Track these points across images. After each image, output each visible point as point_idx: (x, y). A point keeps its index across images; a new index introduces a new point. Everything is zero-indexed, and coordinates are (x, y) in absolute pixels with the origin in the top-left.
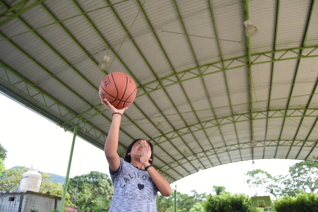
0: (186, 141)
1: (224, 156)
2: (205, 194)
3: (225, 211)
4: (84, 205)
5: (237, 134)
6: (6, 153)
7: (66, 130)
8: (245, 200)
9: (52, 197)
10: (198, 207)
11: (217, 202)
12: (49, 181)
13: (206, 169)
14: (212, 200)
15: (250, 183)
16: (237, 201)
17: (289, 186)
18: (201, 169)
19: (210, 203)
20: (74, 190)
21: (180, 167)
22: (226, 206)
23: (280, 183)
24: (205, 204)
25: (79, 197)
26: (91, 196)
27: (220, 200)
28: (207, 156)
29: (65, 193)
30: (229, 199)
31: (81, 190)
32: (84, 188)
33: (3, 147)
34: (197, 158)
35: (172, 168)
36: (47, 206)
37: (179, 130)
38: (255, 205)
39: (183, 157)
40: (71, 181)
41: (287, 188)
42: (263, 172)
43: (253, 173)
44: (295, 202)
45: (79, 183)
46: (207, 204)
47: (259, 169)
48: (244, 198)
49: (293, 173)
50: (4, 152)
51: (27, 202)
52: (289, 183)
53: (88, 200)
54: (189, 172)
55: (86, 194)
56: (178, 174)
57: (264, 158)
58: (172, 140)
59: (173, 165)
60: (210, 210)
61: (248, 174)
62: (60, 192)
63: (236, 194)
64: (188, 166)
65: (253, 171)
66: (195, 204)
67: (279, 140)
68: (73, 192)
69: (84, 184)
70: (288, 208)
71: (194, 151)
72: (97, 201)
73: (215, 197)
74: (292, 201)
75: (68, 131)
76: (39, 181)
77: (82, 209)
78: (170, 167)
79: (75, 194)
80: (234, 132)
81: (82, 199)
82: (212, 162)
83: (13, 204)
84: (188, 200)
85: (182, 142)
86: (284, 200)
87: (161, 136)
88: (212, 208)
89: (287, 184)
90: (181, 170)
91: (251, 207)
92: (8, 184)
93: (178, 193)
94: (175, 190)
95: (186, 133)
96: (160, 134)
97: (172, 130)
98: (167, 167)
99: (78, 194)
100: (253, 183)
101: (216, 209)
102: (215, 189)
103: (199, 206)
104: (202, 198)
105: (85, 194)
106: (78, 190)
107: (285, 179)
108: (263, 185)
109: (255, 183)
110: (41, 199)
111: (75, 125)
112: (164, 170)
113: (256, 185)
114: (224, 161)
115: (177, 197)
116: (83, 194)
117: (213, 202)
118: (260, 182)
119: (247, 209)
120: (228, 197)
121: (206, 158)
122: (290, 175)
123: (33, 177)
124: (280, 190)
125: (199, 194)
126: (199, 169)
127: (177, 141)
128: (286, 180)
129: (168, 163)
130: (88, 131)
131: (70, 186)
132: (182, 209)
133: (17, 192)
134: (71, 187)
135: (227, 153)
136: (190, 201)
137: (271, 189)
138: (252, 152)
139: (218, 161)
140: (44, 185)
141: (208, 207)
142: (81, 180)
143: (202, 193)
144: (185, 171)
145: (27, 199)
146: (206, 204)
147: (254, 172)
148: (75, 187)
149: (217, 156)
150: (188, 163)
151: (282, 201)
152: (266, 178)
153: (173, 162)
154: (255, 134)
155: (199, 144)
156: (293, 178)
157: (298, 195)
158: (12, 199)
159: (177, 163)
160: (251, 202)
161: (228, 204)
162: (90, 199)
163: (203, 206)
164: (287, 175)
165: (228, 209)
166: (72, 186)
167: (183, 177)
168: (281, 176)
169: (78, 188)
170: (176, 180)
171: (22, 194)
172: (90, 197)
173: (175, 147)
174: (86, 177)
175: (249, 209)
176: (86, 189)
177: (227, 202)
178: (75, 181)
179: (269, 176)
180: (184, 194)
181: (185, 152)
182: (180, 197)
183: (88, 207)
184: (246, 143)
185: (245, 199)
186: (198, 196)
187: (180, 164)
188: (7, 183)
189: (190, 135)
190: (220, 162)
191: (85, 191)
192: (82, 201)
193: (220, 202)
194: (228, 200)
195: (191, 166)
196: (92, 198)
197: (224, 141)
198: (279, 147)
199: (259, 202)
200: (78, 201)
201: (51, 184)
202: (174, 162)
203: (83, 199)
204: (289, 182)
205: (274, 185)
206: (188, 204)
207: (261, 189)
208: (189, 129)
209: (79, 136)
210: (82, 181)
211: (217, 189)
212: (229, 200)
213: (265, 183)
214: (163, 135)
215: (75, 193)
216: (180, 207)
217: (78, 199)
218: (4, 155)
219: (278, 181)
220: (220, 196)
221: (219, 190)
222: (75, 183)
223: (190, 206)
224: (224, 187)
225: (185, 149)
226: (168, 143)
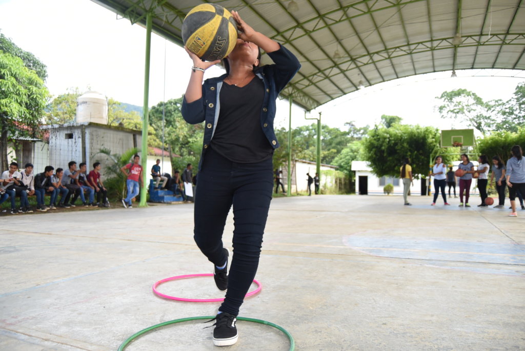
0: (339, 35)
1: (404, 62)
2: (368, 129)
3: (398, 151)
4: (178, 145)
5: (430, 21)
6: (45, 69)
7: (133, 21)
8: (431, 136)
9: (128, 130)
10: (354, 147)
11: (385, 138)
12: (120, 110)
13: (371, 85)
14: (378, 135)
15: (444, 112)
16: (418, 137)
17: (510, 119)
18: (363, 85)
19: (375, 140)
20: (160, 123)
21: (327, 81)
22: (399, 144)
23: (495, 112)
24: (366, 141)
25: (169, 134)
26: (187, 132)
27: (391, 136)
28: (374, 62)
29: (145, 127)
30: (405, 133)
31: (171, 124)
32: (174, 121)
33: (38, 59)
34: (358, 67)
35: (314, 84)
36: (123, 144)
37: (327, 16)
38: (447, 143)
39: (332, 64)
40: (154, 110)
41: (506, 121)
42: (469, 94)
43: (451, 95)
44: (514, 141)
45: (166, 113)
46: (370, 142)
47: (463, 89)
48: (430, 132)
49: (521, 97)
50: (41, 67)
51: (92, 139)
52: (512, 113)
53: (182, 139)
54: (342, 90)
55: (179, 128)
56: (322, 93)
57: (474, 67)
58: (313, 34)
59: (316, 79)
60: (374, 150)
61: (442, 97)
62: (140, 124)
63: (419, 126)
64: (340, 79)
65: (453, 92)
66: (351, 143)
67: (508, 33)
68: (158, 126)
69: (175, 115)
70: (501, 149)
71: (353, 53)
72: (197, 139)
73: (383, 130)
74: (509, 139)
75: (135, 23)
76: (104, 108)
77: (175, 151)
78: (310, 81)
79: (162, 130)
80: (425, 19)
81: (173, 137)
82: (383, 74)
83: (72, 141)
84: (339, 138)
85: (332, 37)
86: (497, 136)
87: (295, 27)
88: (377, 147)
89: (507, 114)
90: (329, 88)
91: (440, 147)
92: (58, 117)
93: (324, 127)
94: (319, 119)
95: (340, 21)
96: (295, 24)
97: (315, 15)
98: (306, 82)
99: (167, 130)
100: (449, 112)
101: (383, 148)
102: (384, 120)
103: (356, 145)
104: (363, 134)
105: (177, 129)
106: (167, 123)
107: (504, 107)
108: (466, 115)
109: (452, 111)
110: (111, 134)
111: (146, 11)
112: (300, 87)
113: (454, 114)
114: (404, 71)
115: (321, 133)
116: (174, 130)
117: (379, 139)
118: (461, 111)
119: (433, 149)
120: (403, 131)
121: (372, 66)
122: (515, 100)
123: (94, 103)
124: (493, 124)
125: (358, 128)
126: (359, 85)
127: (323, 35)
128: (506, 108)
129: (307, 75)
130: (170, 21)
131: (153, 117)
132: (329, 150)
133: (75, 125)
134: (154, 120)
135: (409, 56)
136: (343, 139)
137: (478, 122)
138: (454, 56)
139: (393, 71)
140: (113, 115)
141: (370, 145)
142: (169, 108)
143: (362, 127)
144: (336, 88)
145: (91, 134)
146: (368, 141)
147: (453, 94)
148: (161, 119)
149: (391, 62)
150: (342, 75)
151: (492, 139)
152: (474, 104)
153: (315, 74)
154: (463, 23)
155: (362, 41)
156: (520, 104)
157: (522, 130)
158: (70, 136)
159: (322, 75)
160: (441, 139)
161: (403, 141)
162: (186, 136)
163: (363, 144)
164: (510, 100)
165: (403, 149)
166: (157, 118)
167: (332, 99)
168: (499, 101)
169: (166, 120)
170: (321, 104)
171: (82, 128)
172: (185, 133)
173: (319, 46)
174: (176, 103)
175: (436, 149)
176: (178, 122)
177: (402, 138)
178: (159, 110)
179: (479, 101)
180: (334, 129)
181: (336, 54)
182: (326, 133)
183: (184, 148)
184: (445, 39)
185: (432, 134)
186: (356, 131)
187: (327, 77)
188: (57, 115)
189: (346, 24)
190: (396, 74)
191: (178, 124)
192: (174, 139)
193: (390, 138)
194: (404, 135)
195: (347, 81)
196: (189, 135)
197: (406, 36)
198: (504, 47)
199: (454, 138)
200: (169, 140)
201: (123, 114)
202: (318, 73)
203: (175, 136)
204: (511, 111)
205: (484, 115)
206: (340, 143)
207: (461, 122)
208: (345, 13)
209: (156, 32)
210: (171, 110)
211: (388, 120)
212: (406, 135)
213: (469, 112)
214: (299, 25)
215: (162, 128)
216: (326, 148)
217: (167, 137)
218: (43, 72)
219: (492, 109)
220: (391, 129)
221: (390, 122)
222: (160, 114)
223: (342, 147)
224: (400, 117)
225: (337, 50)
226: (306, 38)
